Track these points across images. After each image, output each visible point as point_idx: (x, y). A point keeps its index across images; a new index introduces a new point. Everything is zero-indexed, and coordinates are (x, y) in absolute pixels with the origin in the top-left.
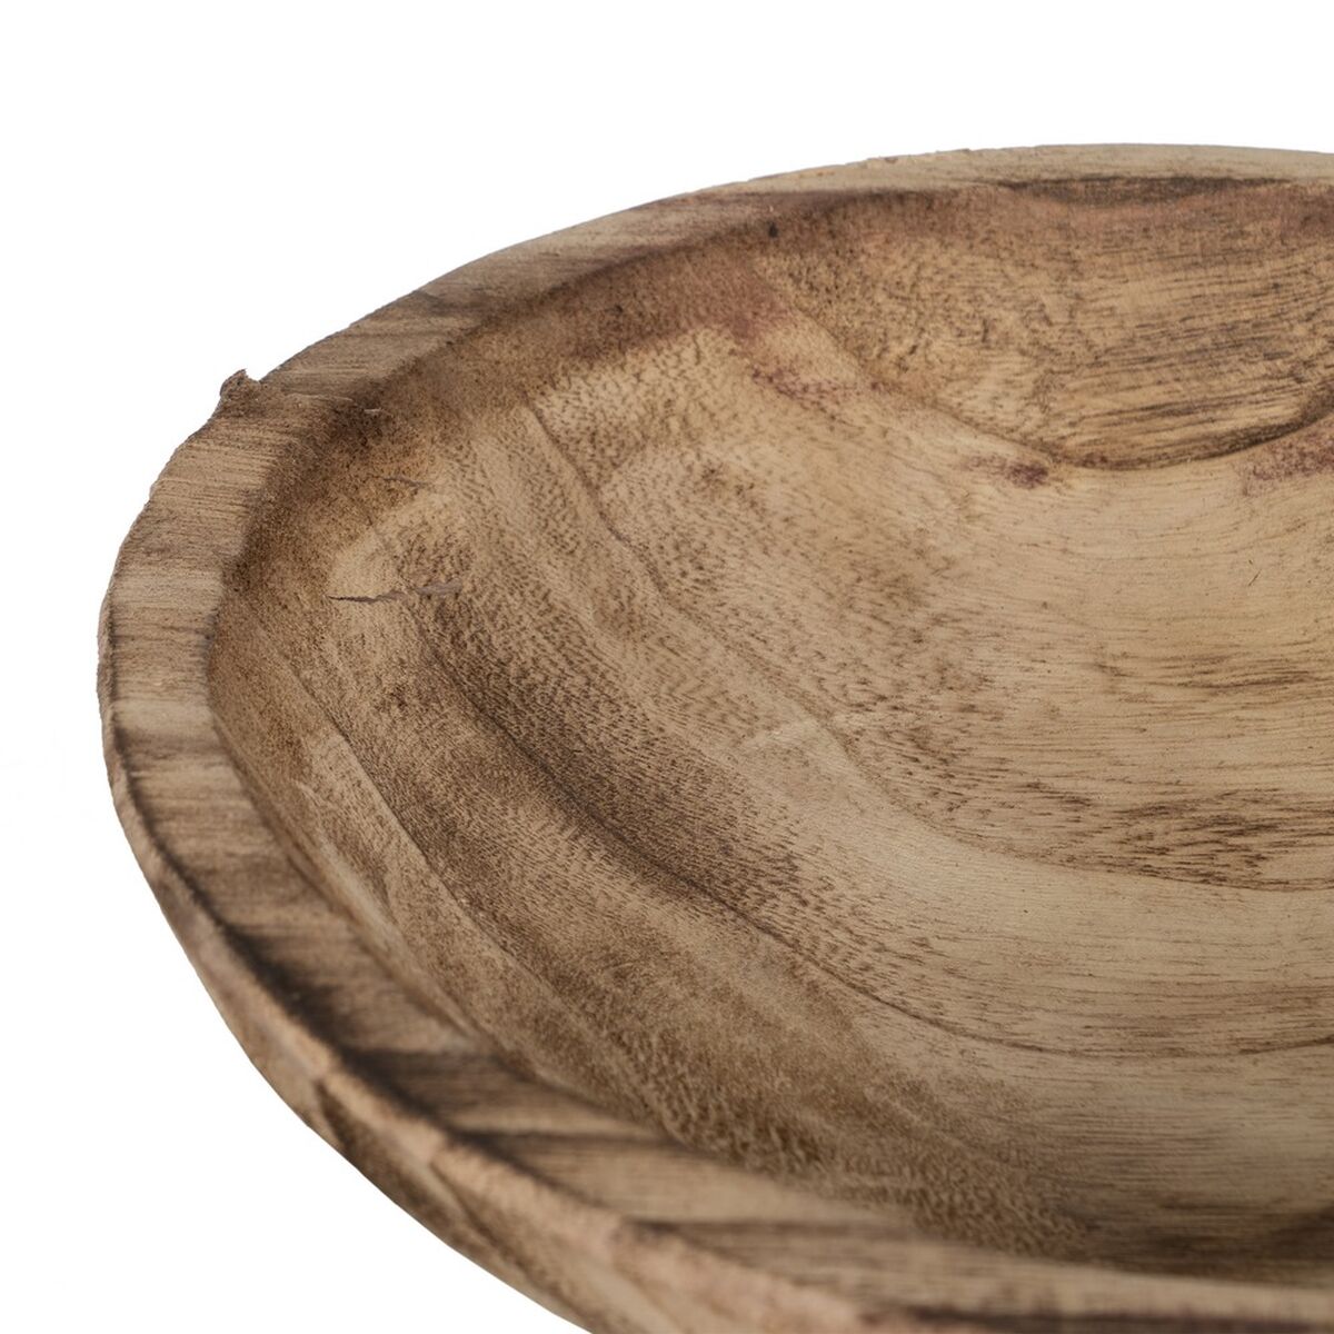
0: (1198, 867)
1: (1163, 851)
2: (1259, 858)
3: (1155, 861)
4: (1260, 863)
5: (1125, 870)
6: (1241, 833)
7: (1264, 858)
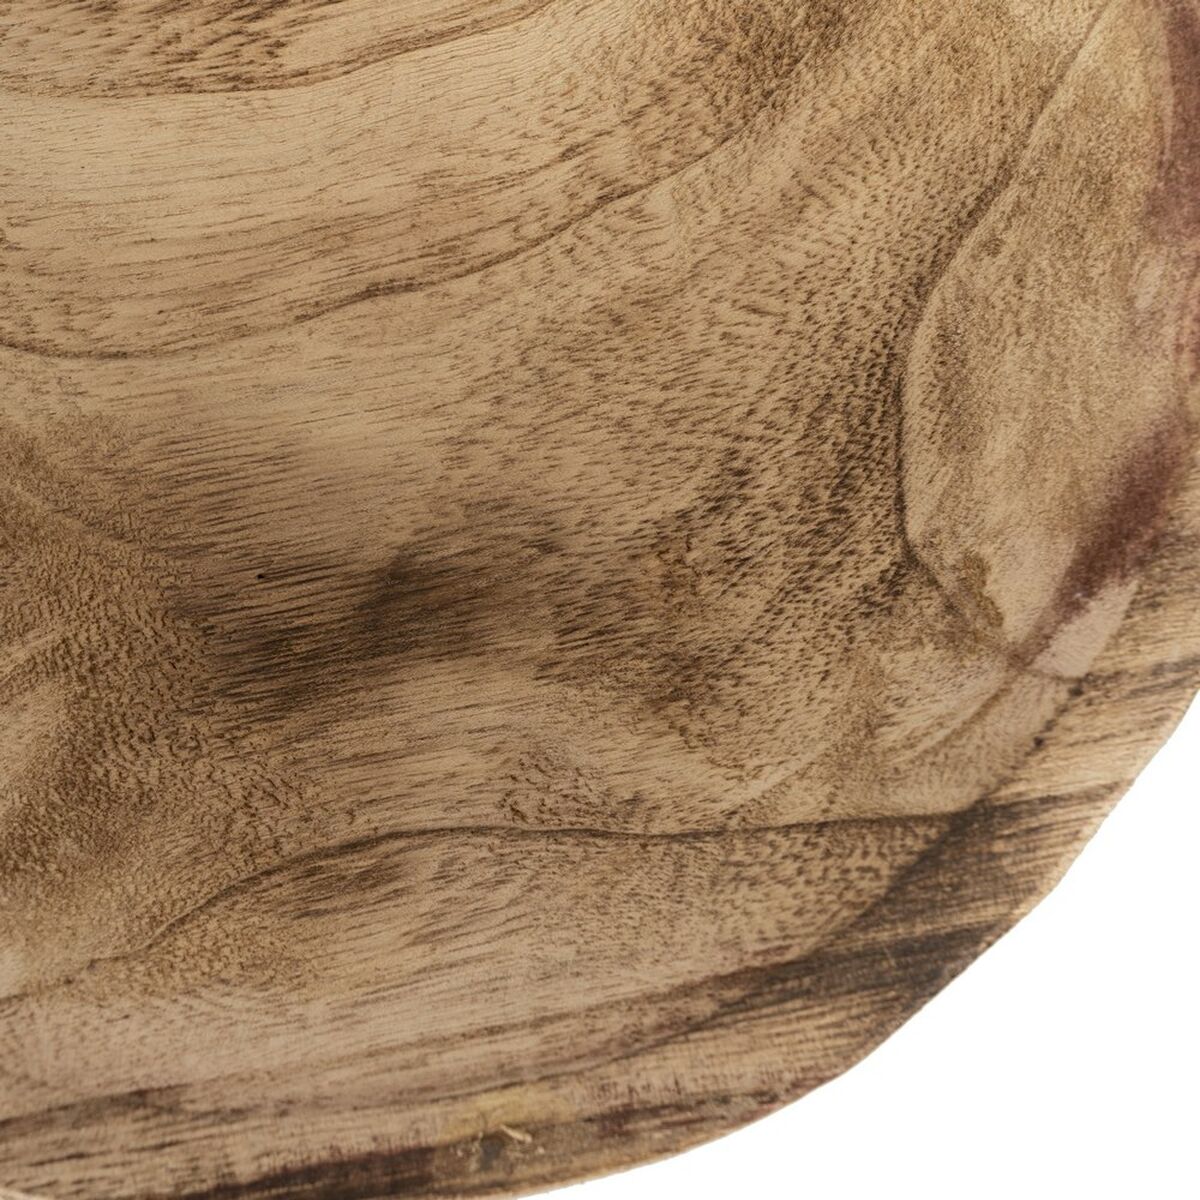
0: (225, 69)
1: (192, 56)
2: (280, 45)
3: (187, 71)
4: (279, 51)
5: (161, 89)
6: (257, 17)
7: (283, 45)
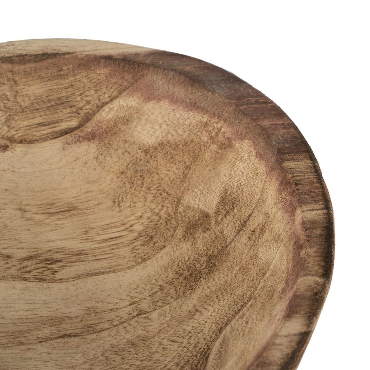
0: (38, 276)
1: (29, 272)
2: (56, 272)
3: (27, 275)
4: (55, 273)
5: (18, 280)
6: (51, 264)
7: (57, 272)
